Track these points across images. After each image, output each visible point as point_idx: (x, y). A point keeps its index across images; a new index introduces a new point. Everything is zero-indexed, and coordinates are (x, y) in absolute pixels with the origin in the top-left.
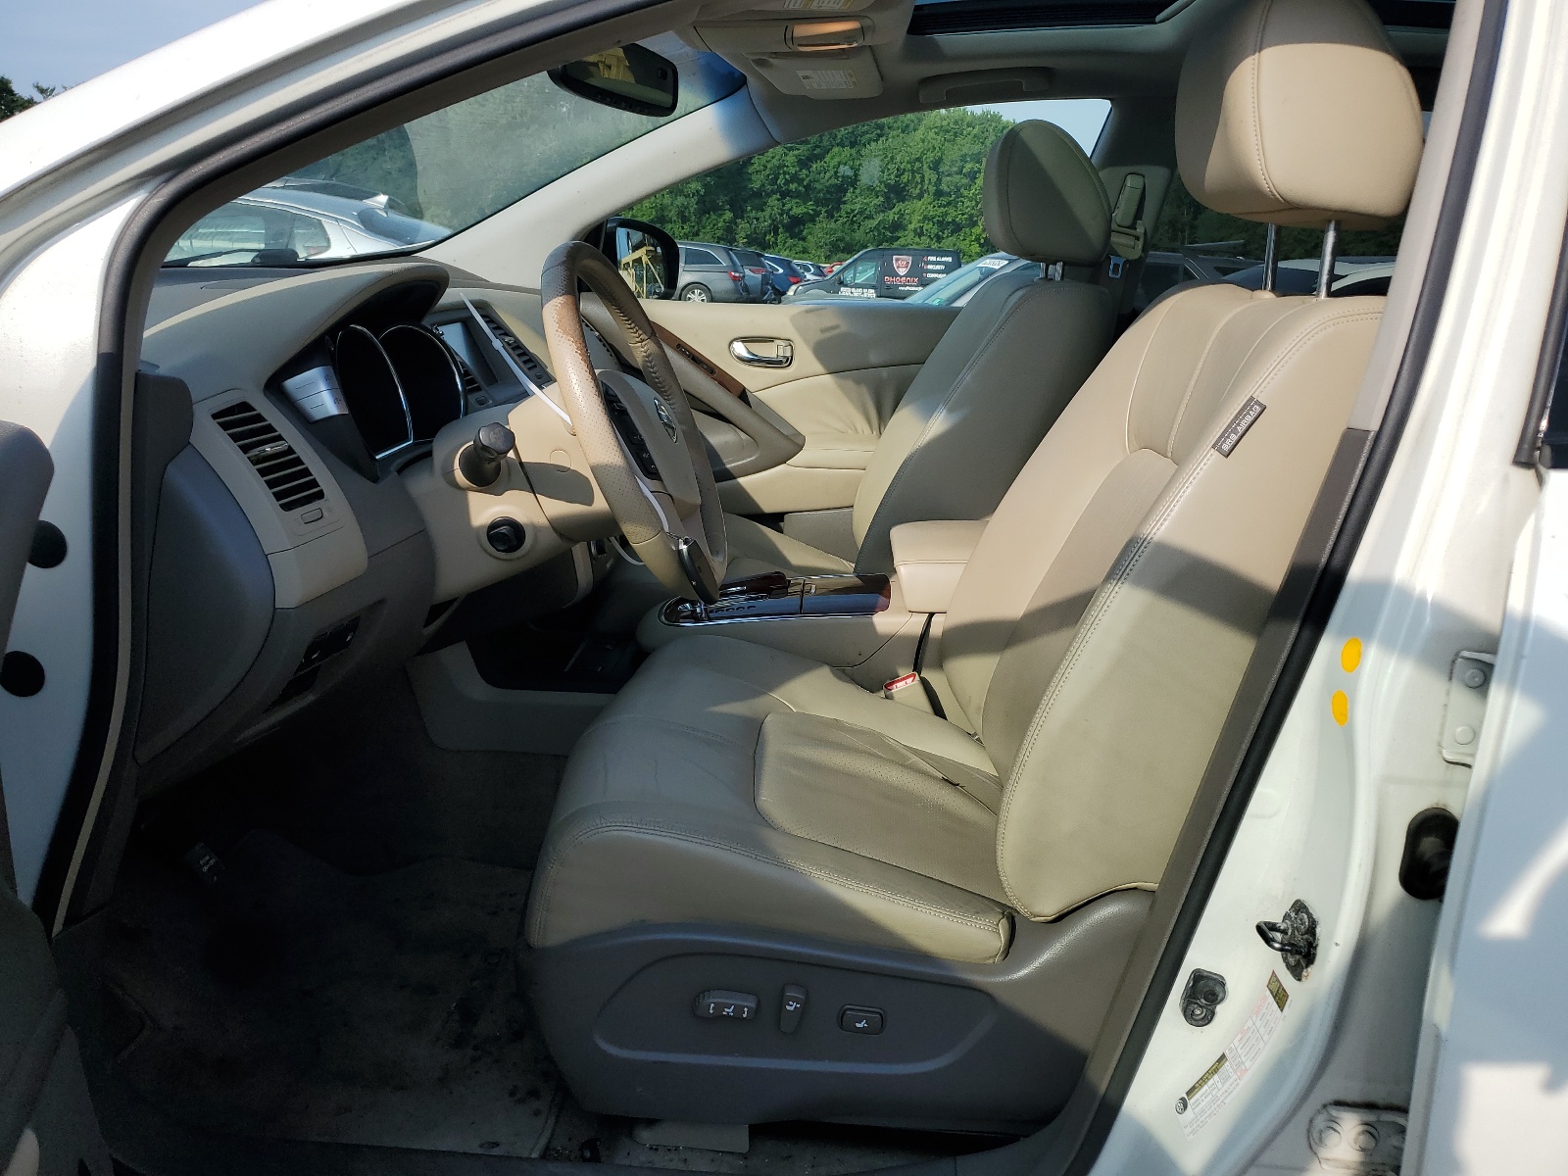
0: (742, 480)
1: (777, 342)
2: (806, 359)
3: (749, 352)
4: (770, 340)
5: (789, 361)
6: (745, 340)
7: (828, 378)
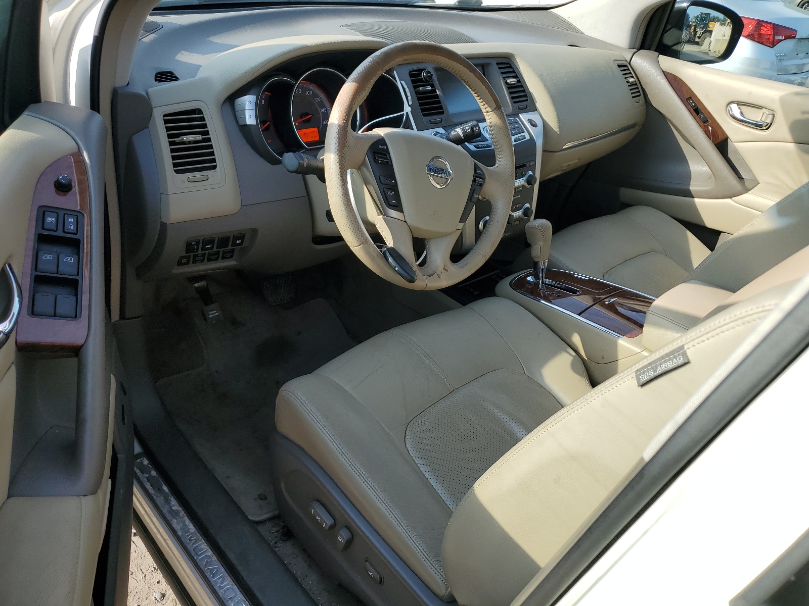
0: (697, 200)
1: (764, 110)
2: (781, 128)
3: (741, 113)
4: (759, 107)
5: (769, 126)
6: (739, 104)
7: (792, 146)
